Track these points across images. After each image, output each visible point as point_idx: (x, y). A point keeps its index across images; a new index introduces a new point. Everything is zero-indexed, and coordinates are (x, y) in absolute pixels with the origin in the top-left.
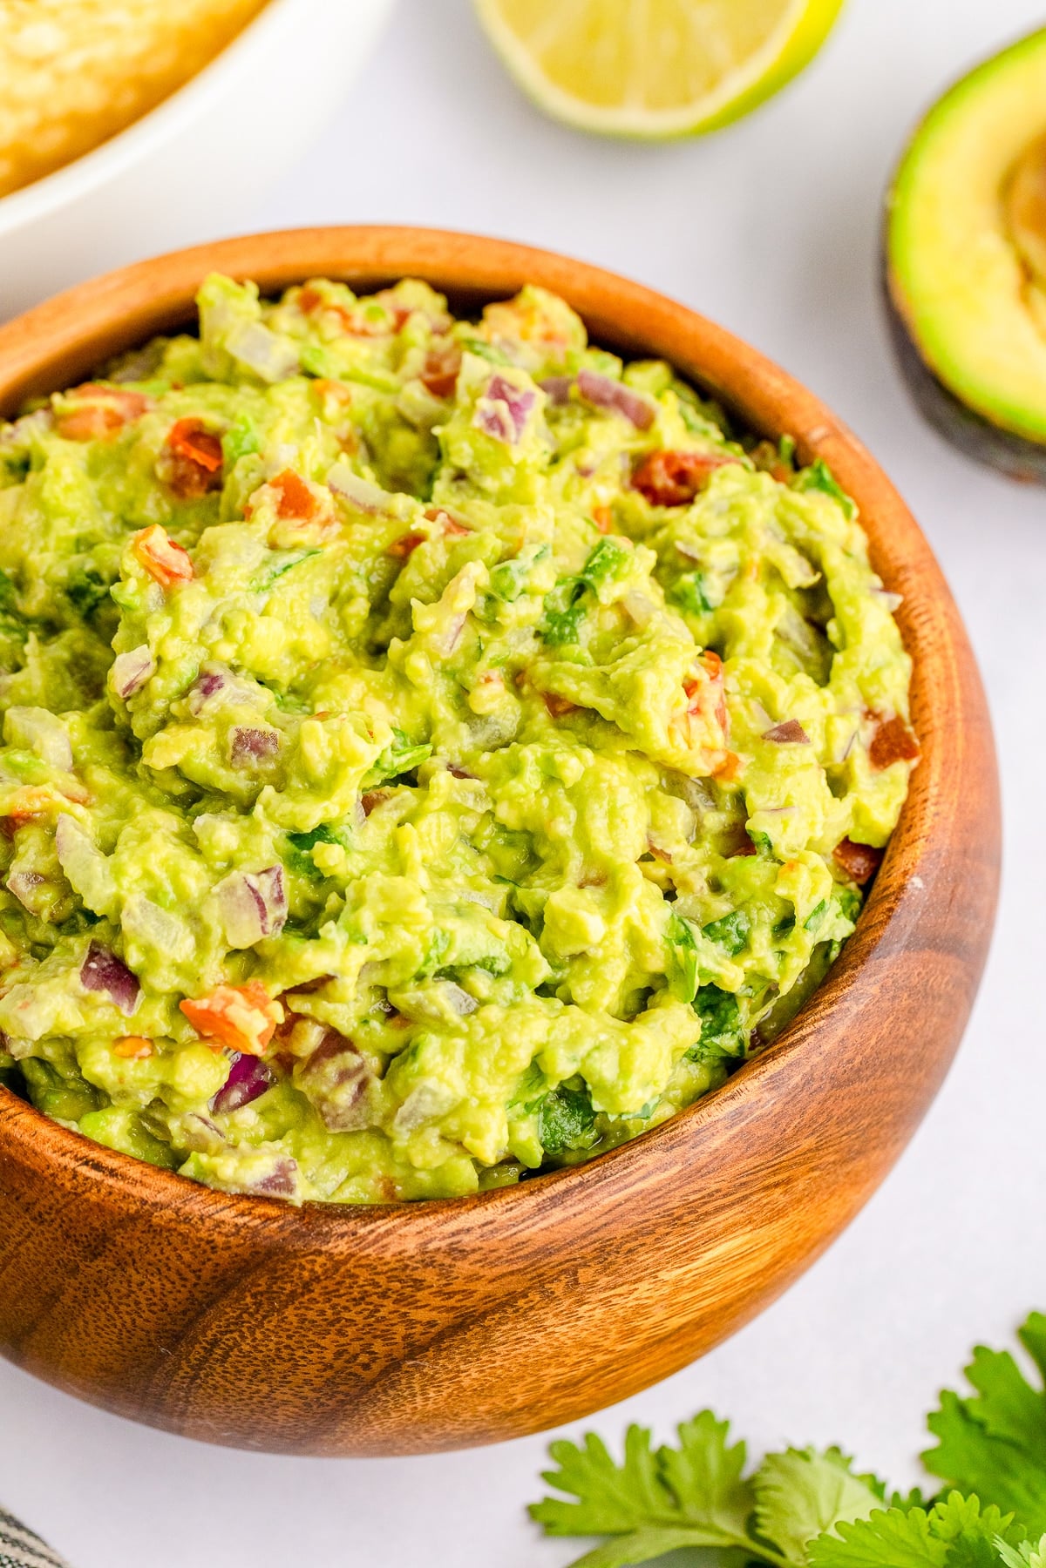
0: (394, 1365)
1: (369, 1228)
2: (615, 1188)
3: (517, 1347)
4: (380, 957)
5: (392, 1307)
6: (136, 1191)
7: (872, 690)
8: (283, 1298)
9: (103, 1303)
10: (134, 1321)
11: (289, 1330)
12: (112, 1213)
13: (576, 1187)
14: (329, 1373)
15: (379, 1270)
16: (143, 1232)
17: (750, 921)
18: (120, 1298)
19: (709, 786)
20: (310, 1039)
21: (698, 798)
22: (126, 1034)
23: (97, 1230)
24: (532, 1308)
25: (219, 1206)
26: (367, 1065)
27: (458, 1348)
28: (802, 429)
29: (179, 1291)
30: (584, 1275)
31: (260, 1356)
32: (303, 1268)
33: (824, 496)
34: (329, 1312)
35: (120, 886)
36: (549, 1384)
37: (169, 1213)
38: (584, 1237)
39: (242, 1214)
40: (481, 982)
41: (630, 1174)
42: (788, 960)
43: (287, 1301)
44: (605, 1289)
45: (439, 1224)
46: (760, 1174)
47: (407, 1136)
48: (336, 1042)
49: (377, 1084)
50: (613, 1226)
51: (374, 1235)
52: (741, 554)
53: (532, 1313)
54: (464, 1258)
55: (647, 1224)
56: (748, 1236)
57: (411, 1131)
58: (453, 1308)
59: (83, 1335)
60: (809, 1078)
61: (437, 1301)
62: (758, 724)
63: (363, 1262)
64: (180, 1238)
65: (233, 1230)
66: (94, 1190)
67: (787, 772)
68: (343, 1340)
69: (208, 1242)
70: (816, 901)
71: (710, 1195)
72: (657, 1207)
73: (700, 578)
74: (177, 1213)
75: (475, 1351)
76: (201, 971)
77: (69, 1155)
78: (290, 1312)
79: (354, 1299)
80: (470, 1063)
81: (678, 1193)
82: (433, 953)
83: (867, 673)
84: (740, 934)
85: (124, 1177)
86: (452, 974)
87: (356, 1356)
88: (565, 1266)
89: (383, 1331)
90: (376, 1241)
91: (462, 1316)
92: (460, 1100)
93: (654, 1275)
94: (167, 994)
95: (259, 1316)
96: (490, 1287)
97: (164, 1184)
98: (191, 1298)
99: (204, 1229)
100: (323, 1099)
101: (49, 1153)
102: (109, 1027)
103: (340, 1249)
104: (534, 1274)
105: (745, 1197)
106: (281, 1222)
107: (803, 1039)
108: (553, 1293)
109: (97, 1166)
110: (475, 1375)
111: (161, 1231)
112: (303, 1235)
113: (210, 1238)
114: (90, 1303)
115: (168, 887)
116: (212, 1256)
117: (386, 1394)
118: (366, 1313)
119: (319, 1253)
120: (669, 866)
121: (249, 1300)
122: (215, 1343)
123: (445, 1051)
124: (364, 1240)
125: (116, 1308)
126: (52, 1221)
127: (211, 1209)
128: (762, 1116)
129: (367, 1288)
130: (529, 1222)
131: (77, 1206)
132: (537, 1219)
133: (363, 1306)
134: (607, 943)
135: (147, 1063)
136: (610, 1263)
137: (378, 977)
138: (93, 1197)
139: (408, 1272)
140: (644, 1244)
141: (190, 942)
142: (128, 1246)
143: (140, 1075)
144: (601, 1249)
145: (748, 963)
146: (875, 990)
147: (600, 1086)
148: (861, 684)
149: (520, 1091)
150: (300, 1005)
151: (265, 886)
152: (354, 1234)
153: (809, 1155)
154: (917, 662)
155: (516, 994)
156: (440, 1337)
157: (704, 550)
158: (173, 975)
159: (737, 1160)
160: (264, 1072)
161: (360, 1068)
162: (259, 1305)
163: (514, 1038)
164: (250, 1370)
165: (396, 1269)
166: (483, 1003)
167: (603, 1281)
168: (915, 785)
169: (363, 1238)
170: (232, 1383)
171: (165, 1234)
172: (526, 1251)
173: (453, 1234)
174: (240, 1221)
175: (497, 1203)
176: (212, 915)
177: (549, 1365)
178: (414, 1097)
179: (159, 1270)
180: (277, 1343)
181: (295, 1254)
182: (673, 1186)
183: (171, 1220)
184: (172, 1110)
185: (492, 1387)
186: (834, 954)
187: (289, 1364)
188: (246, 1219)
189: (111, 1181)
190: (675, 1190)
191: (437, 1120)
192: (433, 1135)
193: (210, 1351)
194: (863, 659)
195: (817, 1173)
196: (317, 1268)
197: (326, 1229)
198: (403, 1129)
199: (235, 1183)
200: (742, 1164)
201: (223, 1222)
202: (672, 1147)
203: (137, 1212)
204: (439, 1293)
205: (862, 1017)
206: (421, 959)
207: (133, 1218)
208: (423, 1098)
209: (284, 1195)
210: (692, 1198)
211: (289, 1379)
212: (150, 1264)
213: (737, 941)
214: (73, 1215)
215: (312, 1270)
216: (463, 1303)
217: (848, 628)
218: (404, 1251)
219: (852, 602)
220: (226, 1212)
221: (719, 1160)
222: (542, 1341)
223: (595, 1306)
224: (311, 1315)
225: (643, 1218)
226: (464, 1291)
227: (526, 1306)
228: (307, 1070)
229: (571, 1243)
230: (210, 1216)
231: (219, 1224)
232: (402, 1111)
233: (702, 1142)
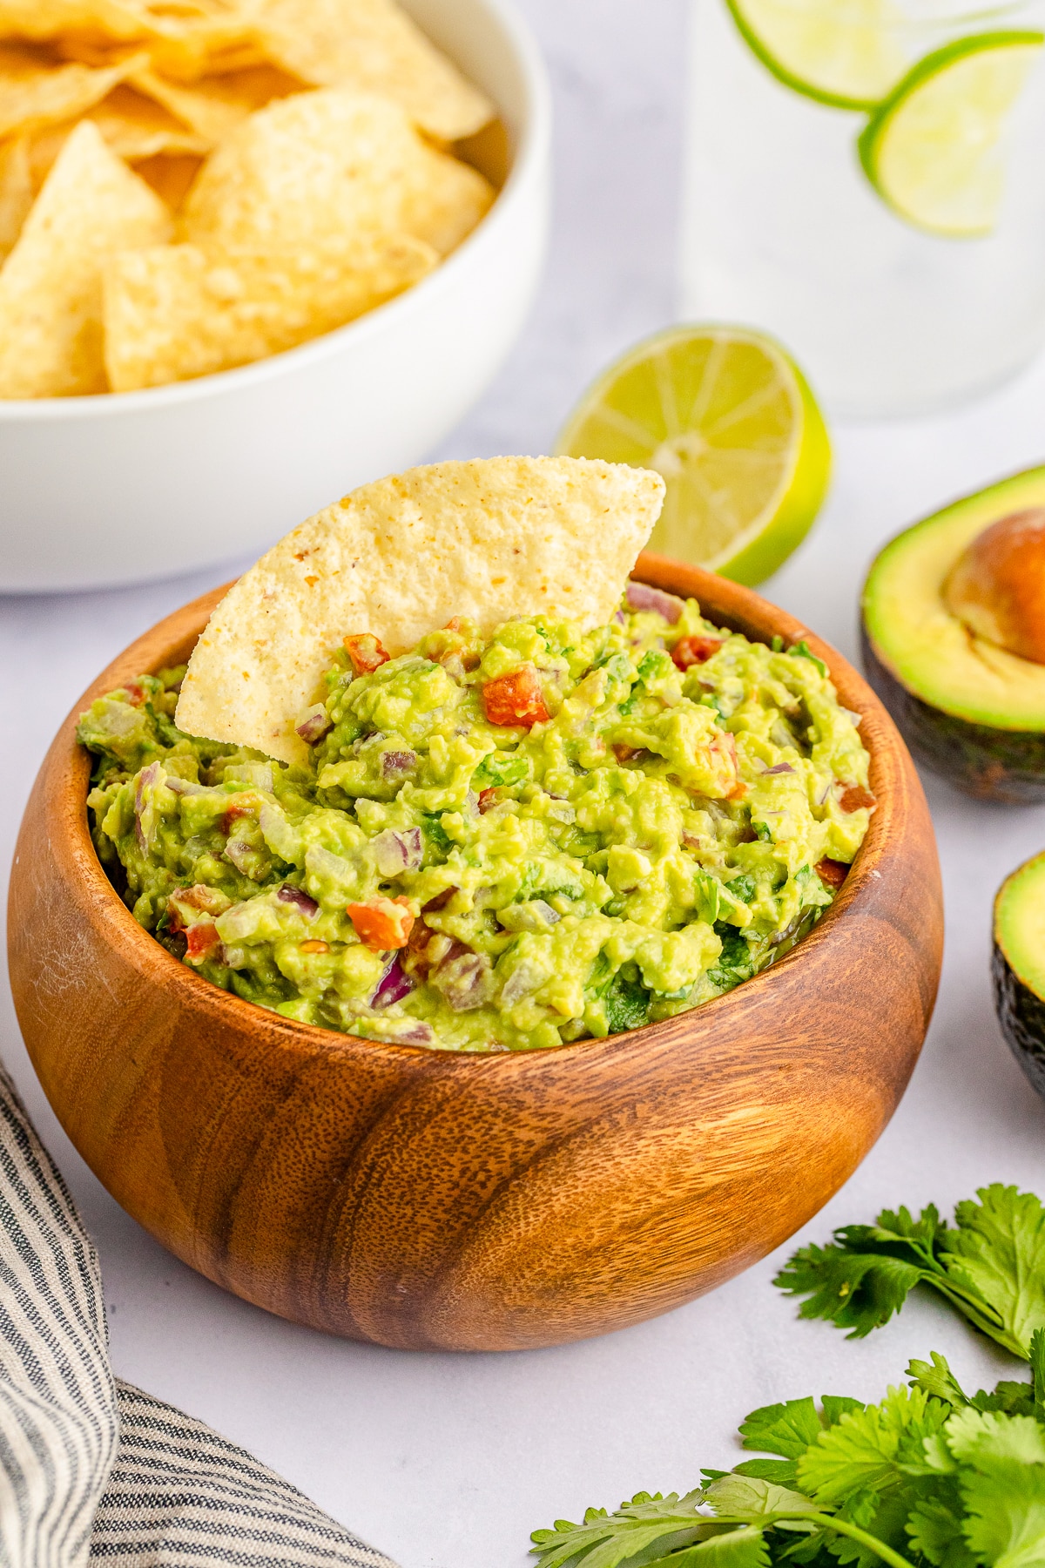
0: (504, 1185)
1: (485, 1061)
2: (662, 1040)
3: (593, 1173)
4: (491, 883)
5: (502, 1126)
6: (317, 1041)
7: (841, 769)
8: (423, 1118)
9: (292, 1140)
10: (314, 1153)
11: (427, 1149)
12: (299, 1058)
13: (633, 1038)
14: (456, 1193)
15: (492, 1092)
16: (322, 1069)
17: (755, 880)
18: (304, 1133)
19: (725, 804)
20: (441, 946)
21: (717, 813)
22: (309, 937)
23: (288, 1072)
24: (603, 1135)
25: (377, 1048)
26: (482, 962)
27: (550, 1169)
28: (789, 633)
29: (347, 1119)
30: (642, 1109)
31: (405, 1176)
32: (437, 1091)
33: (806, 660)
34: (456, 1130)
35: (304, 839)
36: (617, 1221)
37: (340, 1054)
38: (640, 1076)
39: (393, 1053)
40: (562, 902)
41: (673, 1032)
42: (784, 904)
43: (425, 1120)
44: (657, 1127)
45: (535, 1059)
46: (767, 1053)
47: (511, 1004)
48: (460, 948)
49: (489, 972)
50: (661, 1070)
51: (488, 1066)
52: (745, 686)
53: (603, 1141)
54: (554, 1084)
55: (684, 1073)
56: (760, 1110)
57: (514, 1000)
58: (546, 1129)
59: (277, 1179)
60: (801, 986)
61: (534, 1122)
62: (758, 768)
63: (481, 1085)
64: (349, 1071)
65: (387, 1064)
66: (287, 1042)
67: (780, 791)
68: (467, 1158)
69: (369, 1073)
70: (802, 864)
71: (731, 1059)
72: (692, 1060)
73: (716, 698)
74: (346, 1054)
75: (563, 1174)
76: (362, 892)
77: (268, 1021)
78: (427, 1131)
79: (474, 1118)
80: (556, 951)
81: (708, 1052)
82: (528, 879)
83: (837, 757)
84: (748, 888)
86: (544, 896)
87: (475, 1174)
88: (627, 1099)
89: (496, 1148)
90: (489, 1070)
91: (552, 1137)
92: (549, 976)
93: (692, 1122)
94: (339, 911)
95: (404, 1137)
96: (573, 1112)
98: (356, 1125)
100: (450, 987)
101: (254, 1020)
102: (297, 933)
103: (463, 1075)
104: (605, 1103)
105: (757, 1070)
106: (421, 1057)
107: (796, 958)
108: (618, 1123)
109: (288, 1028)
110: (563, 1200)
111: (335, 1066)
112: (437, 1066)
113: (370, 1071)
114: (282, 1142)
115: (339, 841)
116: (372, 1084)
117: (499, 1218)
118: (483, 1131)
119: (448, 1078)
120: (697, 851)
121: (398, 1121)
122: (372, 1168)
123: (537, 942)
125: (301, 1143)
126: (256, 1072)
127: (371, 1050)
128: (768, 1005)
129: (484, 1108)
130: (600, 1060)
131: (275, 1056)
132: (605, 1058)
133: (481, 1124)
134: (653, 879)
135: (323, 956)
136: (660, 1103)
137: (488, 901)
138: (286, 1046)
139: (513, 1094)
140: (683, 1091)
141: (353, 874)
142: (311, 1082)
143: (319, 965)
144: (652, 1089)
145: (755, 906)
146: (848, 935)
147: (650, 968)
148: (833, 765)
149: (593, 977)
150: (433, 921)
151: (407, 840)
152: (474, 1064)
153: (803, 1050)
154: (873, 756)
155: (588, 910)
156: (537, 1157)
157: (719, 681)
158: (342, 896)
159: (751, 1035)
160: (408, 980)
161: (477, 964)
162: (405, 1125)
163: (587, 932)
164: (398, 1192)
165: (504, 1091)
166: (563, 916)
167: (655, 1119)
168: (874, 821)
169: (480, 1067)
170: (386, 1209)
171: (338, 1069)
172: (599, 1082)
173: (545, 1066)
174: (392, 1057)
175: (577, 1047)
176: (369, 856)
177: (617, 1198)
178: (516, 973)
179: (333, 1100)
180: (419, 1162)
181: (431, 1080)
182: (704, 1045)
183: (342, 1057)
184: (342, 996)
185: (576, 1215)
186: (818, 916)
187: (427, 1184)
188: (396, 1055)
189: (299, 1035)
190: (705, 1048)
191: (531, 991)
192: (530, 1002)
193: (368, 1176)
194: (833, 747)
195: (810, 1071)
196: (447, 1091)
197: (453, 1061)
198: (509, 999)
199: (388, 1035)
200: (754, 1040)
201: (379, 1058)
202: (703, 1017)
203: (318, 1054)
204: (536, 1114)
205: (838, 951)
206: (520, 883)
207: (314, 1059)
208: (522, 972)
209: (422, 1044)
210: (718, 1058)
211: (427, 1199)
212: (326, 1097)
213: (747, 894)
214: (271, 1064)
215: (444, 1093)
216: (553, 1125)
217: (822, 727)
218: (509, 1077)
219: (825, 718)
220: (381, 1052)
221: (737, 1033)
222: (612, 1171)
223: (650, 1142)
224: (443, 1133)
225: (684, 1067)
226: (554, 1113)
227: (599, 1133)
228: (440, 969)
229: (631, 1080)
230: (370, 1055)
231: (377, 1059)
232: (508, 985)
233: (724, 1015)
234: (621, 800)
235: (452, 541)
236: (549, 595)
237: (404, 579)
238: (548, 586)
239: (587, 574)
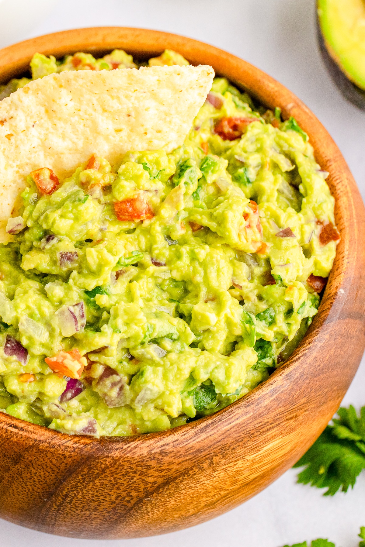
0: (140, 500)
1: (128, 445)
2: (226, 423)
3: (189, 490)
4: (126, 337)
5: (138, 477)
6: (32, 436)
7: (319, 212)
8: (94, 476)
9: (20, 482)
10: (33, 489)
11: (97, 489)
12: (23, 445)
13: (210, 424)
14: (113, 505)
15: (132, 462)
16: (36, 452)
17: (275, 311)
18: (27, 480)
19: (255, 257)
20: (99, 371)
21: (251, 262)
22: (24, 372)
23: (17, 452)
24: (195, 474)
25: (66, 440)
26: (123, 380)
27: (166, 492)
28: (284, 104)
29: (51, 476)
30: (215, 459)
31: (85, 500)
32: (102, 463)
33: (294, 132)
34: (113, 481)
35: (17, 312)
36: (203, 504)
37: (46, 444)
38: (215, 444)
39: (76, 443)
40: (167, 344)
41: (232, 417)
42: (291, 326)
43: (95, 477)
44: (224, 465)
45: (156, 442)
46: (284, 414)
47: (141, 408)
48: (109, 371)
49: (127, 387)
50: (226, 439)
51: (130, 448)
52: (262, 159)
53: (195, 476)
54: (167, 455)
55: (240, 437)
56: (281, 440)
57: (142, 406)
58: (163, 476)
59: (12, 496)
60: (302, 375)
61: (157, 474)
62: (273, 230)
63: (126, 459)
64: (51, 454)
65: (73, 450)
66: (15, 437)
67: (286, 249)
68: (119, 492)
69: (63, 455)
70: (301, 302)
71: (265, 424)
72: (244, 430)
73: (246, 170)
74: (49, 444)
75: (173, 493)
76: (52, 346)
77: (3, 423)
78: (97, 481)
79: (123, 475)
80: (165, 377)
81: (251, 424)
82: (147, 334)
83: (316, 205)
84: (271, 317)
85: (27, 431)
86: (155, 341)
87: (124, 498)
88: (208, 456)
89: (135, 487)
90: (131, 451)
91: (166, 479)
92: (162, 392)
93: (243, 458)
94: (39, 356)
95: (84, 484)
96: (178, 467)
97: (43, 433)
98: (57, 478)
99: (61, 450)
100: (105, 395)
102: (17, 370)
103: (116, 455)
104: (195, 460)
105: (279, 424)
106: (92, 445)
107: (299, 358)
108: (203, 467)
109: (15, 427)
110: (173, 503)
111: (43, 452)
112: (101, 450)
113: (63, 454)
114: (15, 482)
115: (37, 312)
116: (65, 461)
117: (138, 513)
118: (128, 480)
119: (108, 457)
120: (241, 291)
121: (80, 477)
122: (66, 496)
123: (154, 372)
124: (126, 451)
125: (26, 484)
127: (63, 442)
128: (284, 391)
129: (128, 470)
130: (193, 439)
131: (8, 443)
132: (195, 438)
133: (127, 477)
134: (218, 325)
135: (33, 384)
136: (226, 454)
137: (125, 345)
138: (14, 439)
139: (144, 462)
140: (239, 446)
141: (47, 334)
142: (30, 458)
143: (30, 389)
144: (222, 449)
145: (275, 329)
146: (327, 336)
147: (218, 383)
148: (314, 210)
149: (186, 387)
150: (93, 358)
151: (77, 311)
152: (122, 448)
153: (304, 405)
154: (336, 200)
155: (182, 348)
156: (158, 488)
157: (247, 158)
158: (41, 348)
159: (275, 409)
160: (80, 384)
161: (120, 381)
162: (84, 479)
163: (182, 366)
164: (81, 506)
165: (139, 462)
166: (169, 352)
167: (223, 461)
168: (339, 251)
169: (126, 450)
170: (74, 512)
171: (45, 453)
172: (192, 451)
173: (162, 446)
174: (75, 446)
175: (179, 432)
176: (55, 323)
177: (203, 497)
178: (143, 392)
179: (43, 467)
180: (92, 494)
181: (98, 458)
182: (250, 421)
183: (47, 447)
184: (44, 402)
185: (180, 507)
186: (310, 322)
187: (97, 503)
188: (77, 445)
189: (21, 433)
191: (153, 401)
192: (151, 407)
193: (64, 499)
194: (314, 200)
195: (307, 412)
196: (107, 463)
198: (139, 405)
199: (72, 430)
200: (277, 411)
201: (68, 446)
202: (248, 406)
203: (33, 444)
204: (157, 470)
205: (322, 348)
206: (143, 336)
207: (31, 447)
208: (147, 392)
209: (92, 434)
210: (257, 426)
211: (97, 508)
212: (39, 465)
213: (270, 320)
214: (7, 447)
215: (106, 464)
216: (167, 474)
217: (308, 187)
218: (142, 454)
219: (309, 177)
220: (69, 442)
221: (268, 409)
222: (199, 487)
223: (220, 472)
224: (106, 482)
225: (238, 435)
226: (167, 469)
227: (193, 473)
228: (98, 383)
229: (210, 447)
230: (62, 445)
231: (67, 447)
232: (138, 398)
233: (260, 403)
234: (197, 264)
235: (90, 111)
236: (149, 136)
237: (63, 131)
238: (148, 132)
239: (170, 122)
